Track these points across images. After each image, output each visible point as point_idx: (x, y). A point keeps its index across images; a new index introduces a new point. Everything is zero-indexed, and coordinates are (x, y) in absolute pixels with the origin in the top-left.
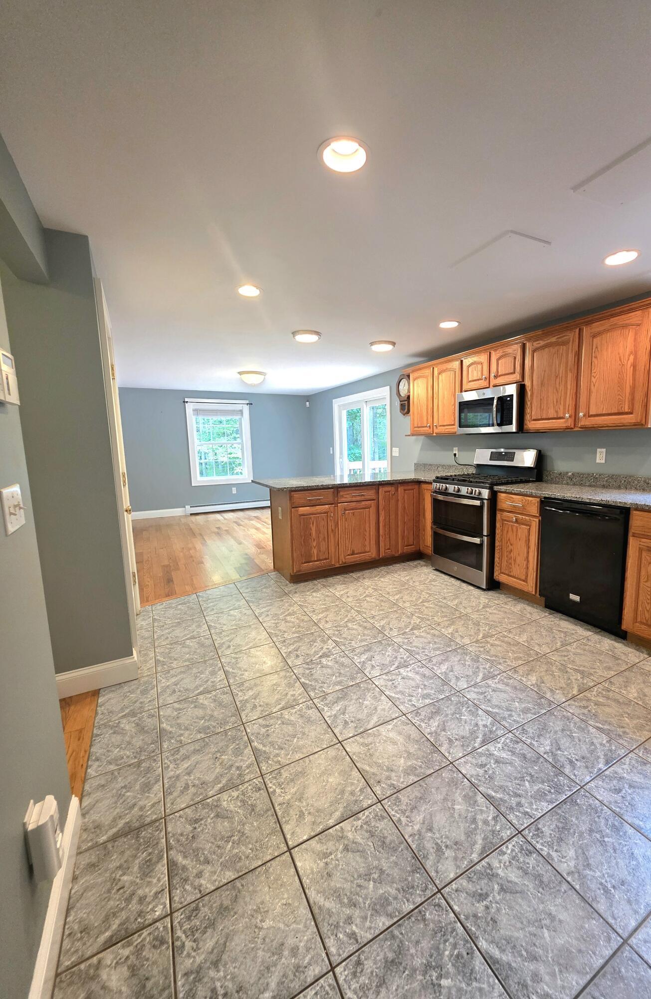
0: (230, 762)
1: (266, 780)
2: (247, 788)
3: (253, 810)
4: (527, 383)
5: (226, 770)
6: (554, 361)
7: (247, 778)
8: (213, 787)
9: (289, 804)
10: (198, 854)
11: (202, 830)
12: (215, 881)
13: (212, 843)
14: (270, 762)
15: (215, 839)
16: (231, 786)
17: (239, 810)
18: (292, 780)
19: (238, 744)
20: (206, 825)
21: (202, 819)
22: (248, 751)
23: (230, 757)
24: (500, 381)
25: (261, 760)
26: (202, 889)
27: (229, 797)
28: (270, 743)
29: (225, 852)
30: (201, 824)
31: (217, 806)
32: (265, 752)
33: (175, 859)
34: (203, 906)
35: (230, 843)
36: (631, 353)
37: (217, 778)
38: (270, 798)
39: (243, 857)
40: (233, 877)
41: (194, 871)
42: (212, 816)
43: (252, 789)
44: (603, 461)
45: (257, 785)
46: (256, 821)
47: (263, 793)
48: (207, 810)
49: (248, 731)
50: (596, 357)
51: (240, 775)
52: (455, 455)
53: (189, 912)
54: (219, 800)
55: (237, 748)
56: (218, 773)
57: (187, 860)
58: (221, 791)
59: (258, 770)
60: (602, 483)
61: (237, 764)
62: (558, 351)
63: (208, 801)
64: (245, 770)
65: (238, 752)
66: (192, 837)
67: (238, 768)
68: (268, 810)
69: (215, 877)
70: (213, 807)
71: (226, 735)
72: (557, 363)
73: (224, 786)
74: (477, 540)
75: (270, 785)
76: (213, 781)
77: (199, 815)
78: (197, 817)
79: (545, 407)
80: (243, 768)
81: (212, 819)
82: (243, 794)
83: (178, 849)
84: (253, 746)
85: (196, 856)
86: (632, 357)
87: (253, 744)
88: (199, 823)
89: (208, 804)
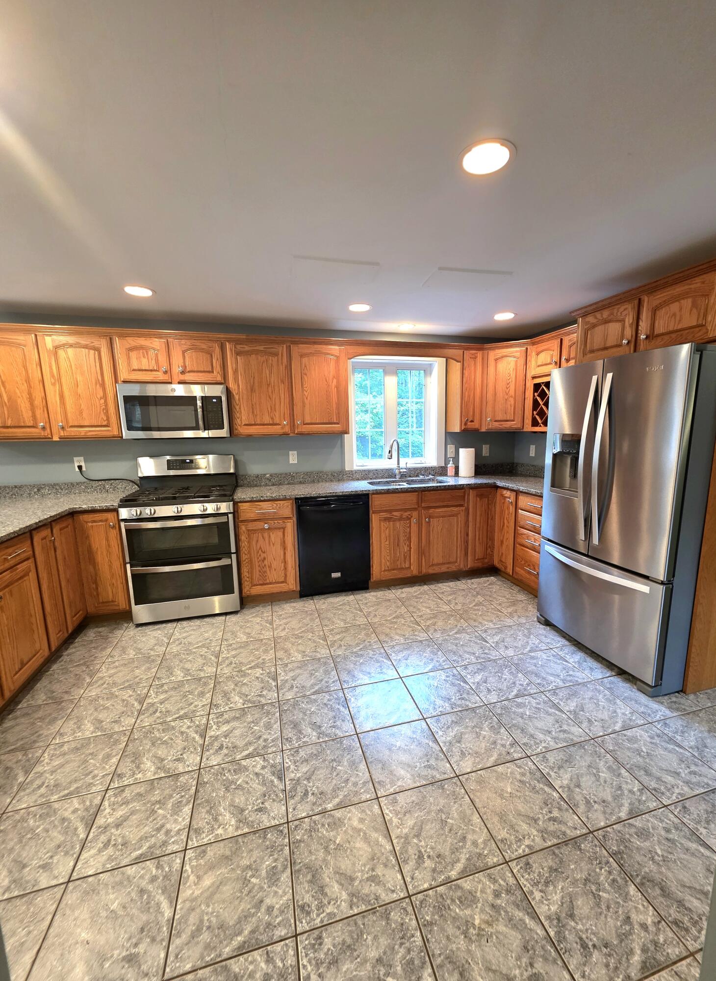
0: (487, 909)
1: (514, 856)
2: (527, 880)
3: (556, 870)
4: (232, 385)
5: (500, 914)
6: (264, 371)
7: (512, 881)
8: (531, 930)
9: (543, 832)
10: (624, 934)
11: (594, 934)
12: (643, 905)
13: (606, 917)
14: (486, 852)
15: (601, 914)
16: (526, 903)
17: (560, 887)
18: (512, 827)
19: (453, 901)
20: (587, 930)
21: (581, 939)
22: (466, 884)
23: (478, 910)
24: (188, 377)
25: (482, 865)
26: (656, 921)
27: (543, 904)
28: (453, 853)
29: (612, 899)
30: (587, 938)
31: (559, 919)
32: (468, 859)
33: (639, 967)
34: (670, 916)
35: (601, 893)
36: (334, 377)
37: (515, 927)
38: (537, 852)
39: (611, 877)
40: (633, 886)
41: (642, 935)
42: (573, 924)
43: (529, 874)
44: (296, 462)
45: (521, 868)
46: (569, 865)
47: (532, 859)
48: (567, 932)
49: (426, 886)
50: (306, 374)
51: (508, 892)
52: (80, 467)
53: (681, 931)
54: (549, 918)
55: (461, 902)
56: (506, 926)
57: (635, 948)
58: (535, 916)
59: (499, 868)
60: (299, 480)
61: (491, 898)
62: (267, 360)
63: (552, 934)
64: (500, 885)
65: (468, 900)
66: (606, 947)
67: (497, 895)
68: (554, 853)
69: (640, 906)
70: (561, 926)
71: (430, 924)
72: (268, 372)
73: (528, 914)
74: (224, 562)
75: (521, 851)
76: (521, 932)
77: (575, 945)
78: (579, 947)
79: (258, 413)
80: (496, 888)
81: (577, 923)
82: (536, 884)
83: (626, 965)
84: (458, 877)
85: (626, 937)
86: (335, 381)
87: (453, 877)
88: (587, 941)
89: (558, 933)
